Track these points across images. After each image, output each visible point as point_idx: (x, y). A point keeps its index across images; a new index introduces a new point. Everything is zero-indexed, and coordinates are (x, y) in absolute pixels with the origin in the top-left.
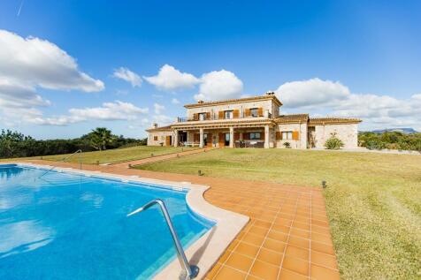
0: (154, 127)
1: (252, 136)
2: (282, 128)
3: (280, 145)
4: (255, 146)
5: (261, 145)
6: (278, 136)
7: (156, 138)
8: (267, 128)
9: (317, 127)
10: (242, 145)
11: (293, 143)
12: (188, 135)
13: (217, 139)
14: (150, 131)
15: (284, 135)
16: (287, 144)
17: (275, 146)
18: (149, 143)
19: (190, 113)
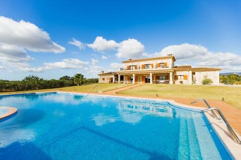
0: (102, 73)
1: (161, 78)
2: (178, 73)
3: (177, 82)
4: (164, 83)
5: (168, 83)
6: (176, 78)
7: (104, 79)
8: (171, 74)
9: (196, 73)
10: (157, 83)
11: (184, 81)
12: (124, 77)
13: (141, 80)
14: (100, 75)
15: (179, 77)
16: (181, 82)
17: (174, 83)
18: (99, 82)
19: (125, 66)
